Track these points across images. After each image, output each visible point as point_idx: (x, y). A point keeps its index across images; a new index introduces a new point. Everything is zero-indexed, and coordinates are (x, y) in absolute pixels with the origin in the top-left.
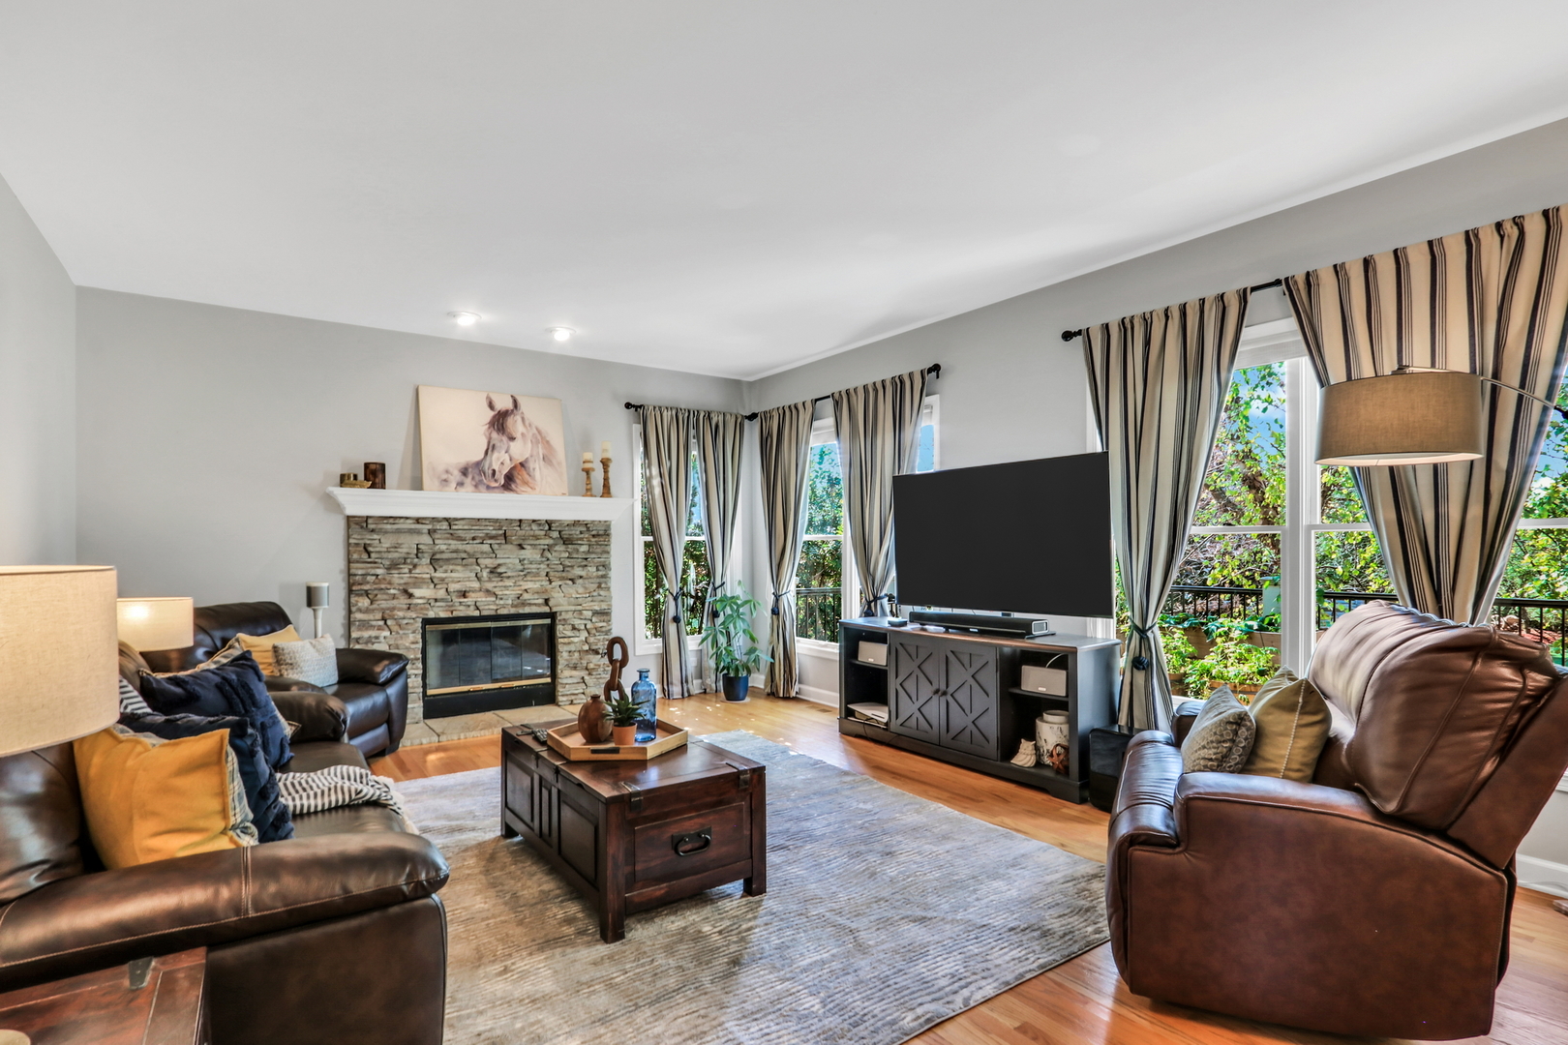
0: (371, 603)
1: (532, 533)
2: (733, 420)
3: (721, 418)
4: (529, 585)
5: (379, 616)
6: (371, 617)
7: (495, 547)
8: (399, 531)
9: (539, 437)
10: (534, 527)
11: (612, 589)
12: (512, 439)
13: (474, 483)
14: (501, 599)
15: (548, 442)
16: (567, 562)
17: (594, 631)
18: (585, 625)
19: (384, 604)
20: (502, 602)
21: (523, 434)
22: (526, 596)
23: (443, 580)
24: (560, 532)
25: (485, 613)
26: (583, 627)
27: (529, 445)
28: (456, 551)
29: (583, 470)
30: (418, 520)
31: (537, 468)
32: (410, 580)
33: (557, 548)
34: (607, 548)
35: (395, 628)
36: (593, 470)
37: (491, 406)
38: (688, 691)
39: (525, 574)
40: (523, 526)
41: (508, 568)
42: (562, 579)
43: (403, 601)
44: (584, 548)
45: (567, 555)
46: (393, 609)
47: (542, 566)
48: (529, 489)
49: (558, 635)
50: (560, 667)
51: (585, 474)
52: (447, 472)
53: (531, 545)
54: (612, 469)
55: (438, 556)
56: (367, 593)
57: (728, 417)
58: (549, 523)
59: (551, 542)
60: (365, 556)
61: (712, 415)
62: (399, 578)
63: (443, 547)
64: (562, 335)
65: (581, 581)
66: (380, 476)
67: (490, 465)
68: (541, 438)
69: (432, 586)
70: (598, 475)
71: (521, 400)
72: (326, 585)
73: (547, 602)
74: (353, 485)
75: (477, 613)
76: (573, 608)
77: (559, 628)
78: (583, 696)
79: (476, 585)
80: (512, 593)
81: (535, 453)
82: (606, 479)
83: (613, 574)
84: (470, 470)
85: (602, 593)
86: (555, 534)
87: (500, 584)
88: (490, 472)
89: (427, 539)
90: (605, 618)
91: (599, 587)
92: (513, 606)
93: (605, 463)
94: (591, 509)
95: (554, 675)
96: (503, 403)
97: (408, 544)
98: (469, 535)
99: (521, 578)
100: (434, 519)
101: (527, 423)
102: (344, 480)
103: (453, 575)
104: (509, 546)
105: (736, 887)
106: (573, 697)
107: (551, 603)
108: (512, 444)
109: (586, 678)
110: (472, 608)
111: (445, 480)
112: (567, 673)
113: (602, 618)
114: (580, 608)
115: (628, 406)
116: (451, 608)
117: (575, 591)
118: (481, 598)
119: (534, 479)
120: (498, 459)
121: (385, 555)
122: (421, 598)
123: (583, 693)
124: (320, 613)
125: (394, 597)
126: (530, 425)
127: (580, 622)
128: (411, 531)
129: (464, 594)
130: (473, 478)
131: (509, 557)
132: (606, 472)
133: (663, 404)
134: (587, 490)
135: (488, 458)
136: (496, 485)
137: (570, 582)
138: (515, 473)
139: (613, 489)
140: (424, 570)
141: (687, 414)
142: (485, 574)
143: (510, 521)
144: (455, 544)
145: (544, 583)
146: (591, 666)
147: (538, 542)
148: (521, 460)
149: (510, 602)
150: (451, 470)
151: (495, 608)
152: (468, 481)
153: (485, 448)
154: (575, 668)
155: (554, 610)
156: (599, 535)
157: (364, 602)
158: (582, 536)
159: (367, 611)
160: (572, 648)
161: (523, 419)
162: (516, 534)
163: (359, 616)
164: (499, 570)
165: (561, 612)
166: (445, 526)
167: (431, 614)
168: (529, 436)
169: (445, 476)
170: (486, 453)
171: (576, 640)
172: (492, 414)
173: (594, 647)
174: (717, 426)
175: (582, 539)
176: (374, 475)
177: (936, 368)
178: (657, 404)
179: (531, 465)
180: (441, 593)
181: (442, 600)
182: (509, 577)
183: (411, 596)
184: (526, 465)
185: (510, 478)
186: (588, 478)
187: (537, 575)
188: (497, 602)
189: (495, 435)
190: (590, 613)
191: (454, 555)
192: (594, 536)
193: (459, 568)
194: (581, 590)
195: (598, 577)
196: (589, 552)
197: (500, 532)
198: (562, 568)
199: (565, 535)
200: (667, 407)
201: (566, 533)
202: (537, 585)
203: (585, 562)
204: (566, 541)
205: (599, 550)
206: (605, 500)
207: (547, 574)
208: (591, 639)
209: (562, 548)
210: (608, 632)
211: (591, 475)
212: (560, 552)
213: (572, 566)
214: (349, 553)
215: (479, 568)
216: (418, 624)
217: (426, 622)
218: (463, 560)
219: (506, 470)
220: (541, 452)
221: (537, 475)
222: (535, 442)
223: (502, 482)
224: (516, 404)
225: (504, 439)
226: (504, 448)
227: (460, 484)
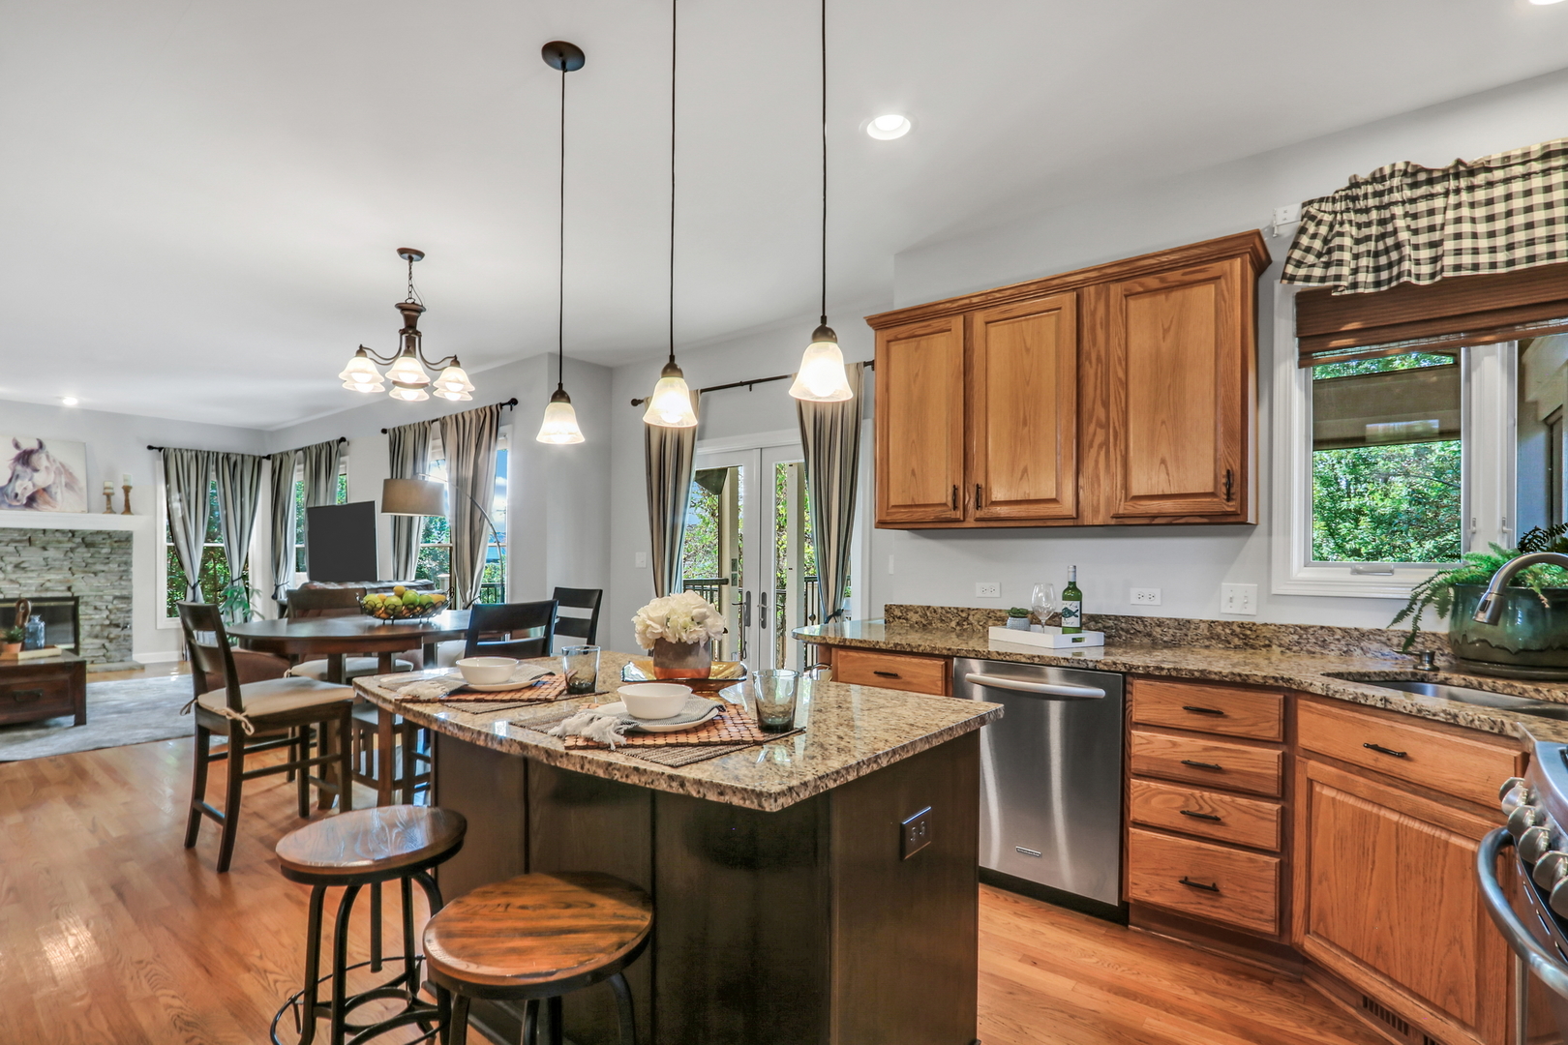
1: (55, 539)
2: (251, 459)
3: (239, 459)
7: (20, 548)
9: (62, 470)
10: (58, 534)
11: (134, 581)
12: (36, 470)
14: (25, 586)
15: (71, 474)
16: (90, 561)
17: (115, 611)
18: (107, 606)
21: (47, 468)
22: (48, 584)
24: (83, 539)
25: (8, 596)
26: (104, 607)
27: (53, 475)
29: (104, 494)
31: (60, 494)
33: (79, 550)
34: (129, 551)
36: (113, 494)
37: (17, 446)
39: (48, 567)
40: (47, 534)
41: (32, 564)
42: (85, 572)
44: (105, 550)
45: (89, 555)
47: (65, 563)
48: (50, 507)
49: (80, 612)
50: (81, 637)
51: (105, 497)
53: (55, 548)
54: (131, 495)
57: (246, 458)
58: (73, 533)
59: (73, 545)
61: (230, 456)
64: (70, 401)
65: (102, 574)
67: (14, 489)
68: (63, 470)
70: (119, 497)
71: (45, 443)
73: (69, 589)
76: (94, 593)
77: (82, 609)
78: (103, 658)
80: (35, 583)
81: (57, 482)
82: (127, 502)
83: (135, 569)
85: (123, 583)
86: (79, 540)
87: (24, 575)
88: (13, 495)
90: (127, 601)
91: (121, 578)
92: (36, 591)
93: (127, 490)
94: (116, 523)
95: (77, 641)
96: (28, 444)
99: (43, 571)
101: (51, 459)
104: (32, 549)
105: (71, 719)
106: (94, 659)
107: (73, 590)
108: (36, 475)
109: (107, 645)
112: (89, 640)
113: (123, 601)
114: (101, 593)
115: (150, 448)
117: (95, 582)
119: (55, 499)
120: (21, 485)
123: (104, 656)
126: (54, 461)
127: (101, 603)
131: (32, 556)
132: (127, 495)
133: (184, 447)
134: (108, 509)
135: (11, 485)
136: (18, 504)
137: (92, 575)
138: (38, 496)
139: (134, 508)
141: (206, 455)
142: (9, 568)
143: (35, 531)
145: (66, 575)
146: (112, 636)
147: (61, 545)
148: (43, 486)
149: (34, 588)
151: (18, 593)
153: (9, 476)
154: (96, 637)
155: (76, 595)
156: (123, 541)
158: (105, 541)
160: (94, 622)
161: (48, 457)
162: (40, 539)
164: (23, 565)
165: (83, 597)
168: (53, 469)
170: (10, 480)
171: (97, 617)
172: (17, 452)
173: (114, 622)
174: (235, 464)
175: (105, 544)
177: (343, 440)
178: (178, 448)
179: (53, 490)
182: (32, 571)
184: (48, 490)
185: (32, 499)
186: (108, 500)
187: (60, 569)
188: (21, 589)
189: (19, 468)
190: (111, 598)
192: (116, 542)
194: (103, 581)
195: (120, 571)
196: (111, 553)
197: (25, 538)
198: (84, 564)
199: (88, 541)
200: (187, 450)
201: (89, 539)
202: (59, 577)
203: (107, 560)
204: (88, 545)
205: (121, 551)
206: (127, 517)
207: (70, 569)
208: (112, 617)
209: (85, 550)
210: (129, 611)
211: (112, 498)
212: (83, 553)
213: (95, 564)
215: (3, 564)
219: (28, 493)
220: (63, 480)
221: (59, 497)
222: (58, 473)
223: (25, 502)
224: (41, 445)
225: (29, 470)
226: (29, 477)
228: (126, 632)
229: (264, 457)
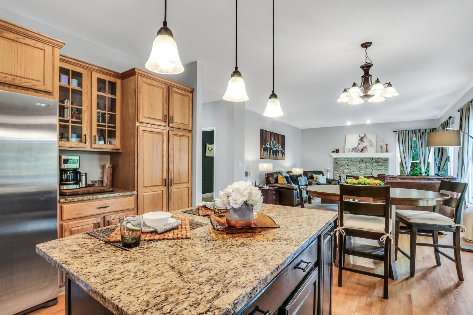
2: (429, 130)
3: (424, 131)
4: (367, 171)
6: (337, 174)
7: (360, 163)
8: (342, 160)
10: (369, 159)
12: (364, 142)
14: (361, 173)
15: (372, 142)
16: (377, 166)
19: (339, 172)
21: (366, 141)
22: (366, 173)
23: (350, 169)
27: (368, 143)
28: (352, 164)
29: (380, 147)
30: (345, 158)
31: (369, 148)
32: (344, 169)
33: (374, 163)
34: (388, 163)
36: (383, 147)
37: (360, 136)
39: (367, 168)
40: (367, 159)
41: (363, 167)
42: (376, 170)
43: (342, 172)
44: (380, 163)
45: (377, 165)
46: (341, 173)
48: (366, 152)
52: (350, 149)
53: (368, 162)
54: (388, 146)
55: (348, 165)
56: (337, 170)
57: (427, 130)
58: (373, 158)
59: (373, 162)
60: (336, 164)
61: (421, 130)
62: (342, 168)
63: (350, 163)
64: (368, 122)
65: (380, 170)
66: (338, 151)
67: (358, 147)
68: (370, 141)
71: (366, 134)
72: (329, 169)
73: (372, 174)
74: (334, 153)
79: (356, 170)
82: (387, 149)
86: (374, 160)
87: (361, 170)
88: (358, 149)
89: (347, 162)
92: (364, 174)
93: (387, 145)
94: (384, 155)
96: (362, 135)
97: (344, 162)
98: (355, 161)
100: (348, 158)
101: (367, 139)
102: (333, 152)
104: (363, 163)
108: (364, 143)
110: (355, 174)
111: (349, 151)
115: (394, 132)
116: (351, 174)
117: (378, 172)
118: (357, 172)
120: (360, 146)
121: (340, 164)
124: (328, 173)
125: (341, 171)
128: (344, 160)
129: (354, 171)
130: (355, 150)
131: (363, 165)
132: (387, 147)
134: (381, 151)
136: (359, 151)
138: (364, 149)
140: (346, 167)
141: (412, 131)
142: (358, 168)
143: (363, 158)
144: (352, 162)
145: (371, 170)
147: (370, 162)
148: (365, 146)
156: (386, 160)
157: (336, 172)
158: (381, 161)
159: (336, 173)
161: (367, 138)
162: (365, 160)
163: (335, 174)
164: (360, 167)
166: (350, 159)
167: (347, 175)
169: (349, 150)
170: (358, 145)
172: (360, 138)
174: (423, 133)
176: (337, 151)
177: (450, 117)
178: (402, 130)
179: (367, 147)
180: (349, 171)
181: (349, 172)
182: (363, 169)
183: (344, 171)
185: (362, 150)
186: (381, 148)
187: (369, 169)
189: (360, 142)
192: (384, 161)
193: (353, 167)
194: (380, 172)
195: (385, 170)
196: (382, 164)
197: (361, 160)
198: (375, 167)
199: (376, 161)
200: (405, 131)
201: (376, 160)
202: (369, 171)
203: (382, 166)
205: (385, 164)
206: (387, 153)
207: (372, 168)
209: (375, 163)
211: (382, 148)
212: (375, 164)
214: (334, 164)
215: (357, 167)
216: (345, 176)
217: (347, 176)
218: (354, 165)
219: (362, 148)
220: (370, 144)
221: (369, 149)
222: (369, 142)
223: (361, 151)
224: (365, 135)
225: (362, 142)
226: (362, 144)
227: (352, 152)
229: (434, 129)
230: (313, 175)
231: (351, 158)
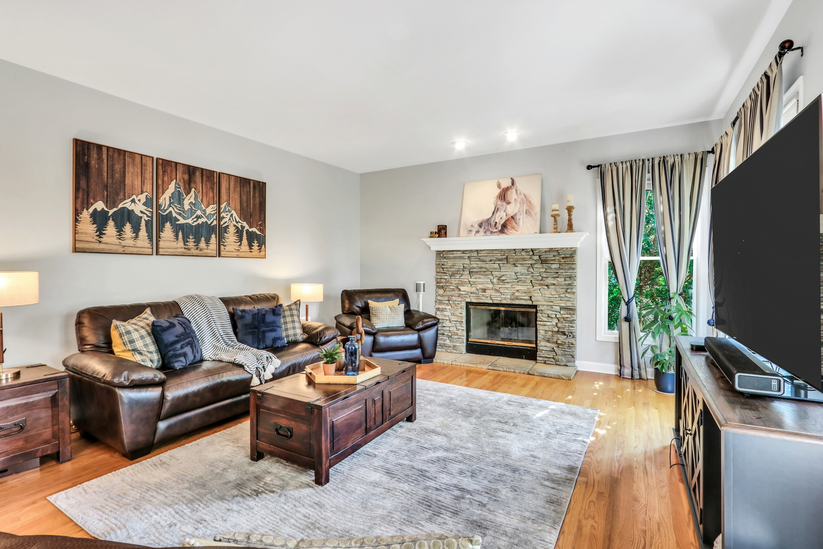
0: (445, 291)
1: (522, 257)
2: (692, 158)
3: (678, 160)
4: (519, 288)
5: (447, 299)
6: (443, 299)
7: (501, 265)
8: (455, 258)
9: (525, 200)
10: (523, 253)
11: (577, 294)
12: (509, 203)
13: (484, 231)
14: (504, 295)
15: (530, 202)
16: (544, 275)
17: (562, 320)
18: (556, 315)
19: (449, 293)
20: (504, 296)
21: (515, 200)
22: (517, 294)
23: (474, 282)
24: (540, 256)
25: (495, 302)
26: (554, 316)
27: (519, 205)
28: (481, 268)
29: (552, 216)
30: (464, 252)
31: (522, 219)
32: (459, 282)
33: (536, 266)
34: (573, 266)
35: (453, 305)
36: (559, 215)
37: (499, 186)
38: (640, 375)
39: (518, 280)
40: (517, 253)
41: (507, 277)
42: (541, 285)
43: (457, 292)
44: (554, 266)
45: (544, 270)
46: (452, 296)
47: (528, 277)
48: (515, 231)
49: (539, 319)
50: (539, 339)
51: (553, 218)
52: (472, 226)
53: (522, 264)
54: (573, 214)
55: (471, 270)
56: (442, 287)
57: (686, 157)
58: (532, 250)
59: (534, 262)
60: (441, 270)
61: (668, 158)
62: (454, 281)
63: (475, 266)
65: (553, 287)
66: (443, 232)
67: (495, 219)
68: (527, 200)
69: (470, 285)
70: (563, 217)
71: (516, 179)
72: (422, 283)
73: (531, 298)
74: (433, 237)
75: (491, 302)
76: (546, 303)
77: (539, 315)
78: (553, 360)
79: (491, 286)
80: (510, 292)
81: (521, 210)
82: (570, 220)
83: (579, 284)
84: (484, 224)
85: (567, 295)
86: (537, 257)
87: (503, 286)
88: (494, 224)
89: (467, 261)
90: (571, 312)
91: (567, 291)
92: (510, 299)
93: (570, 209)
94: (563, 241)
95: (536, 343)
96: (506, 183)
97: (459, 264)
98: (488, 259)
99: (515, 283)
100: (471, 251)
101: (518, 193)
102: (432, 235)
103: (479, 280)
104: (508, 265)
106: (546, 359)
107: (533, 299)
108: (508, 206)
109: (558, 349)
110: (489, 298)
111: (471, 231)
112: (544, 343)
113: (569, 312)
114: (552, 304)
115: (589, 167)
116: (478, 298)
117: (548, 293)
118: (492, 293)
119: (518, 225)
120: (499, 216)
121: (449, 269)
122: (464, 291)
123: (553, 358)
124: (421, 295)
125: (453, 290)
126: (520, 193)
127: (552, 312)
128: (461, 258)
129: (484, 290)
130: (484, 228)
131: (509, 272)
132: (570, 215)
133: (618, 160)
134: (555, 229)
135: (494, 216)
136: (496, 230)
137: (546, 287)
138: (508, 223)
139: (574, 227)
140: (466, 277)
141: (641, 163)
142: (495, 280)
143: (510, 250)
144: (480, 264)
145: (529, 287)
146: (559, 342)
147: (524, 262)
148: (512, 214)
149: (508, 297)
150: (474, 225)
151: (500, 299)
152: (482, 230)
153: (493, 210)
154: (548, 341)
155: (535, 303)
156: (567, 257)
157: (441, 292)
158: (554, 258)
159: (442, 296)
160: (547, 328)
161: (516, 190)
162: (513, 257)
163: (439, 298)
164: (502, 278)
165: (540, 305)
166: (475, 254)
167: (468, 300)
168: (519, 200)
169: (470, 229)
170: (493, 213)
171: (548, 324)
173: (562, 330)
174: (674, 166)
175: (554, 260)
176: (441, 231)
178: (612, 162)
179: (518, 217)
180: (474, 290)
181: (474, 293)
182: (508, 283)
183: (460, 290)
184: (515, 218)
185: (504, 226)
186: (555, 221)
187: (525, 282)
188: (501, 296)
189: (499, 202)
190: (559, 308)
191: (479, 270)
193: (482, 276)
194: (554, 293)
195: (566, 285)
197: (504, 257)
198: (540, 278)
199: (542, 257)
200: (621, 162)
202: (525, 288)
203: (557, 275)
204: (543, 261)
205: (567, 267)
206: (570, 234)
207: (531, 282)
208: (559, 325)
209: (540, 266)
210: (572, 321)
211: (558, 218)
212: (539, 268)
213: (547, 277)
214: (436, 268)
215: (492, 277)
216: (464, 304)
217: (468, 304)
218: (485, 272)
219: (502, 222)
220: (525, 208)
221: (521, 222)
222: (522, 203)
223: (500, 229)
224: (513, 182)
225: (505, 204)
226: (504, 209)
227: (478, 232)
228: (572, 340)
229: (709, 152)
230: (369, 301)
231: (477, 251)
